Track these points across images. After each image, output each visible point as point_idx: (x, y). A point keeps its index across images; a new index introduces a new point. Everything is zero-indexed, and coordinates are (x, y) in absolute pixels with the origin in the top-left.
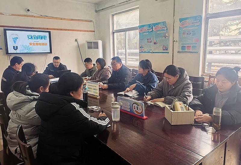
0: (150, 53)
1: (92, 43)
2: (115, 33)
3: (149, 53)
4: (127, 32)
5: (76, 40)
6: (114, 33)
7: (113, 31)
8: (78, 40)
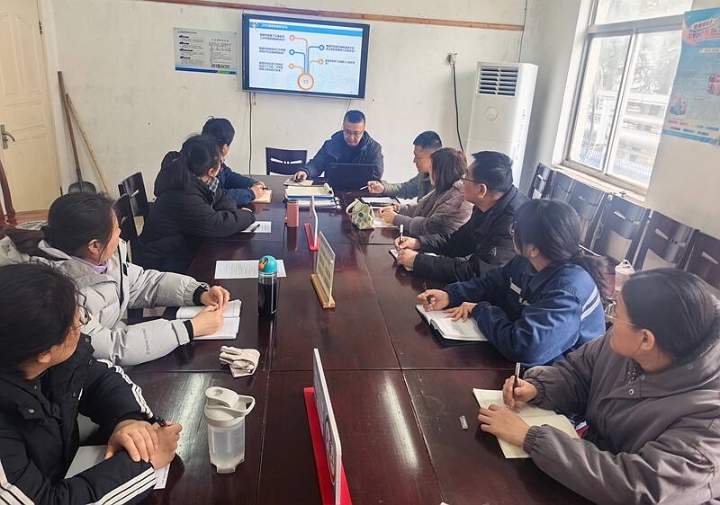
0: (708, 140)
1: (498, 73)
2: (594, 40)
3: (702, 140)
4: (640, 35)
5: (449, 58)
6: (589, 37)
7: (588, 28)
8: (457, 60)
